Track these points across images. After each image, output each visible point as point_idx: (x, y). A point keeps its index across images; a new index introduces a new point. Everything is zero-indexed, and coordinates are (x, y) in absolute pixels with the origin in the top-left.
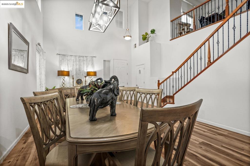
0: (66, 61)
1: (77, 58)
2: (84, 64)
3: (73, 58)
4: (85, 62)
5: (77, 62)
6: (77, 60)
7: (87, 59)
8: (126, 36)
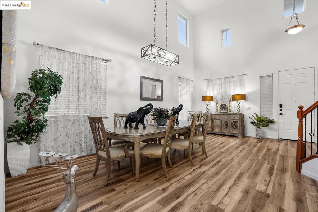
0: (212, 86)
1: (223, 80)
2: (230, 86)
3: (218, 81)
4: (232, 84)
5: (223, 85)
6: (222, 83)
7: (234, 80)
8: (291, 28)
